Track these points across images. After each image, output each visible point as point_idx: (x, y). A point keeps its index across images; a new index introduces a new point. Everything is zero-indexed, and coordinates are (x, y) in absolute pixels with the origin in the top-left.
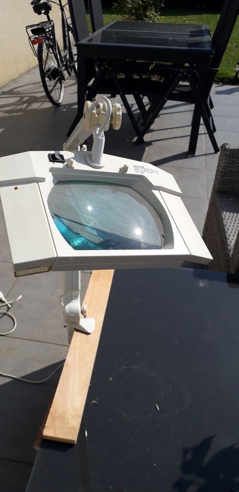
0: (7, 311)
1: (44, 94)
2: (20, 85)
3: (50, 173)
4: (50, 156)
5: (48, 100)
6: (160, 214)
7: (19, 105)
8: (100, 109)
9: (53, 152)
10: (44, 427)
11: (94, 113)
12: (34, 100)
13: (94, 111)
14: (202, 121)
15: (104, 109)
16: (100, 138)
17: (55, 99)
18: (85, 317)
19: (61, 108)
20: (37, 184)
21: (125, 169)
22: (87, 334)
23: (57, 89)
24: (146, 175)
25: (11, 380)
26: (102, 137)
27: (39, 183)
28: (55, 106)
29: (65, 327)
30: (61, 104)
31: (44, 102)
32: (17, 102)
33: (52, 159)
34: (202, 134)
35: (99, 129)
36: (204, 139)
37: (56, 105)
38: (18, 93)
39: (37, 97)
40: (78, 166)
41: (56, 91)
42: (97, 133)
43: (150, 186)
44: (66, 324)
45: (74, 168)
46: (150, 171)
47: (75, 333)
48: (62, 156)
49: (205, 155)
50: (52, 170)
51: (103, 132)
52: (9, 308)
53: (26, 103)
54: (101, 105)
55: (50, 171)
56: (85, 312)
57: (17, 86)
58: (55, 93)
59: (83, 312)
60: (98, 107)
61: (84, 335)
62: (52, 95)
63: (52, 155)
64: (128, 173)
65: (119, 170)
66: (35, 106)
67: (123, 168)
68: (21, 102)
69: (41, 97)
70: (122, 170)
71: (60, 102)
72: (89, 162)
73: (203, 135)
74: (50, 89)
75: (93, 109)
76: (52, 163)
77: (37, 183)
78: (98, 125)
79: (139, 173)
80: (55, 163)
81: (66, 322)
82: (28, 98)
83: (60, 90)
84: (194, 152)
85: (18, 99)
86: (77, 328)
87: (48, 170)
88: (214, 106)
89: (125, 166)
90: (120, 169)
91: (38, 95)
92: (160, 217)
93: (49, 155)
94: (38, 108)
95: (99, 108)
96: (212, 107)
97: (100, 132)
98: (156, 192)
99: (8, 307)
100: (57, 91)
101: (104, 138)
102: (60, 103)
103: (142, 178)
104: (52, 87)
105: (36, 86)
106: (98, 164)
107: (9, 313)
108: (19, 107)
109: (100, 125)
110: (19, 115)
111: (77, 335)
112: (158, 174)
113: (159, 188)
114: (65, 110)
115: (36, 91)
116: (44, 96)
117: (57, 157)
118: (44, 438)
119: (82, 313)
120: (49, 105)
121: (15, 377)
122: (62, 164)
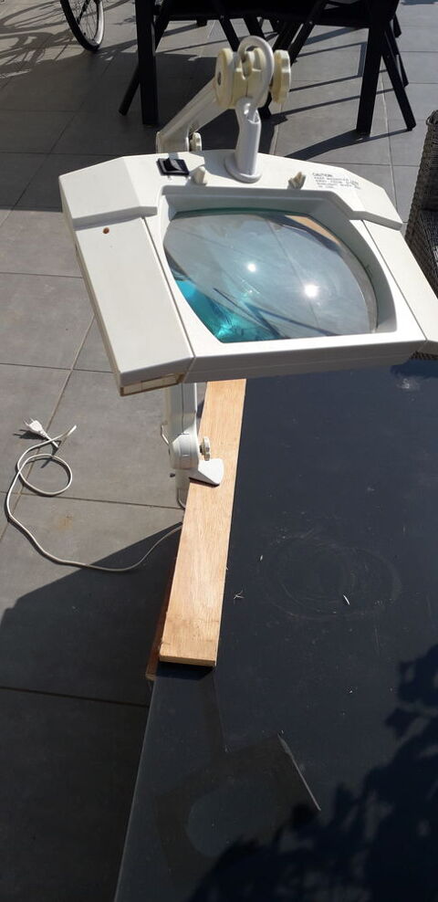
0: (53, 454)
1: (66, 26)
2: (15, 11)
3: (164, 197)
4: (162, 164)
5: (75, 39)
6: (365, 265)
7: (19, 54)
8: (249, 62)
9: (165, 156)
10: (159, 643)
11: (240, 73)
12: (45, 41)
13: (240, 70)
14: (383, 66)
15: (257, 64)
16: (252, 122)
17: (89, 36)
18: (207, 457)
19: (102, 55)
20: (143, 221)
21: (299, 180)
22: (214, 485)
23: (91, 14)
24: (338, 191)
25: (78, 569)
26: (257, 121)
27: (147, 218)
28: (89, 52)
29: (172, 476)
30: (101, 47)
31: (67, 44)
32: (14, 48)
33: (165, 171)
34: (381, 92)
35: (249, 105)
36: (384, 103)
37: (91, 48)
38: (13, 29)
39: (52, 35)
40: (214, 181)
41: (90, 17)
42: (246, 112)
43: (345, 212)
44: (174, 471)
45: (208, 185)
46: (344, 183)
47: (192, 485)
48: (182, 163)
49: (389, 135)
50: (167, 191)
51: (257, 111)
52: (55, 449)
53: (33, 49)
54: (251, 54)
55: (163, 194)
56: (208, 449)
57: (10, 13)
58: (88, 24)
59: (204, 450)
60: (245, 59)
61: (208, 489)
62: (83, 27)
63: (164, 162)
64: (304, 188)
65: (287, 184)
66: (51, 54)
67: (296, 180)
68: (20, 48)
69: (60, 35)
70: (294, 183)
71: (98, 42)
72: (233, 171)
73: (383, 94)
74: (76, 14)
75: (236, 66)
76: (166, 177)
77: (143, 218)
78: (246, 96)
79: (324, 188)
80: (172, 177)
81: (175, 467)
82: (34, 38)
83: (95, 16)
84: (368, 131)
85: (15, 41)
86: (194, 477)
87: (159, 190)
88: (402, 31)
89: (300, 175)
90: (290, 182)
91: (54, 30)
92: (366, 272)
93: (158, 162)
94: (58, 59)
95: (247, 62)
96: (398, 32)
97: (251, 110)
98: (357, 224)
99: (53, 445)
100: (92, 19)
101: (259, 123)
102: (98, 46)
103: (329, 196)
104: (79, 11)
105: (47, 10)
106: (250, 174)
107: (56, 457)
108: (20, 59)
109: (251, 97)
110: (22, 75)
111: (194, 488)
112: (359, 188)
113: (362, 216)
114: (110, 59)
115: (48, 21)
116: (66, 32)
117: (174, 164)
118: (161, 660)
119: (201, 451)
120: (76, 50)
121: (84, 564)
122: (183, 178)
